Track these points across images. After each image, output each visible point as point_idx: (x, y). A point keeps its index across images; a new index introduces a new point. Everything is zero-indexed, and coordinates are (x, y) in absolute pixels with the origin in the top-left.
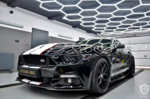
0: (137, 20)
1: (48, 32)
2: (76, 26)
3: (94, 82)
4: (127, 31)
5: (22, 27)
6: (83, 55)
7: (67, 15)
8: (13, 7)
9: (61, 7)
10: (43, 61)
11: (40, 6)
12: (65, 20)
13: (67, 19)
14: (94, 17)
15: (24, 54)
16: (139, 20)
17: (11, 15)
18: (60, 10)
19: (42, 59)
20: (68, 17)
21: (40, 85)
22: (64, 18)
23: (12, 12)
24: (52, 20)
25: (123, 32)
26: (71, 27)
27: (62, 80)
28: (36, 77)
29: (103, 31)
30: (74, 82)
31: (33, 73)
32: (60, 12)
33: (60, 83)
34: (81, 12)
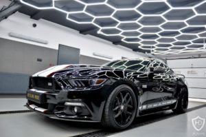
0: (197, 34)
1: (79, 50)
2: (116, 41)
3: (107, 113)
4: (186, 50)
5: (46, 44)
6: (94, 80)
7: (101, 28)
8: (37, 19)
9: (92, 18)
10: (50, 84)
11: (67, 18)
12: (100, 34)
13: (102, 33)
14: (137, 30)
15: (33, 76)
16: (200, 35)
17: (34, 28)
18: (92, 22)
19: (50, 82)
20: (104, 31)
21: (45, 112)
22: (99, 32)
23: (35, 25)
24: (85, 34)
25: (181, 51)
26: (111, 43)
27: (68, 108)
28: (39, 103)
29: (153, 49)
30: (80, 111)
31: (37, 97)
32: (92, 24)
33: (65, 111)
34: (118, 25)
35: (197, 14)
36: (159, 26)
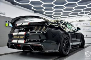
34: (44, 9)
35: (78, 5)
36: (62, 10)
